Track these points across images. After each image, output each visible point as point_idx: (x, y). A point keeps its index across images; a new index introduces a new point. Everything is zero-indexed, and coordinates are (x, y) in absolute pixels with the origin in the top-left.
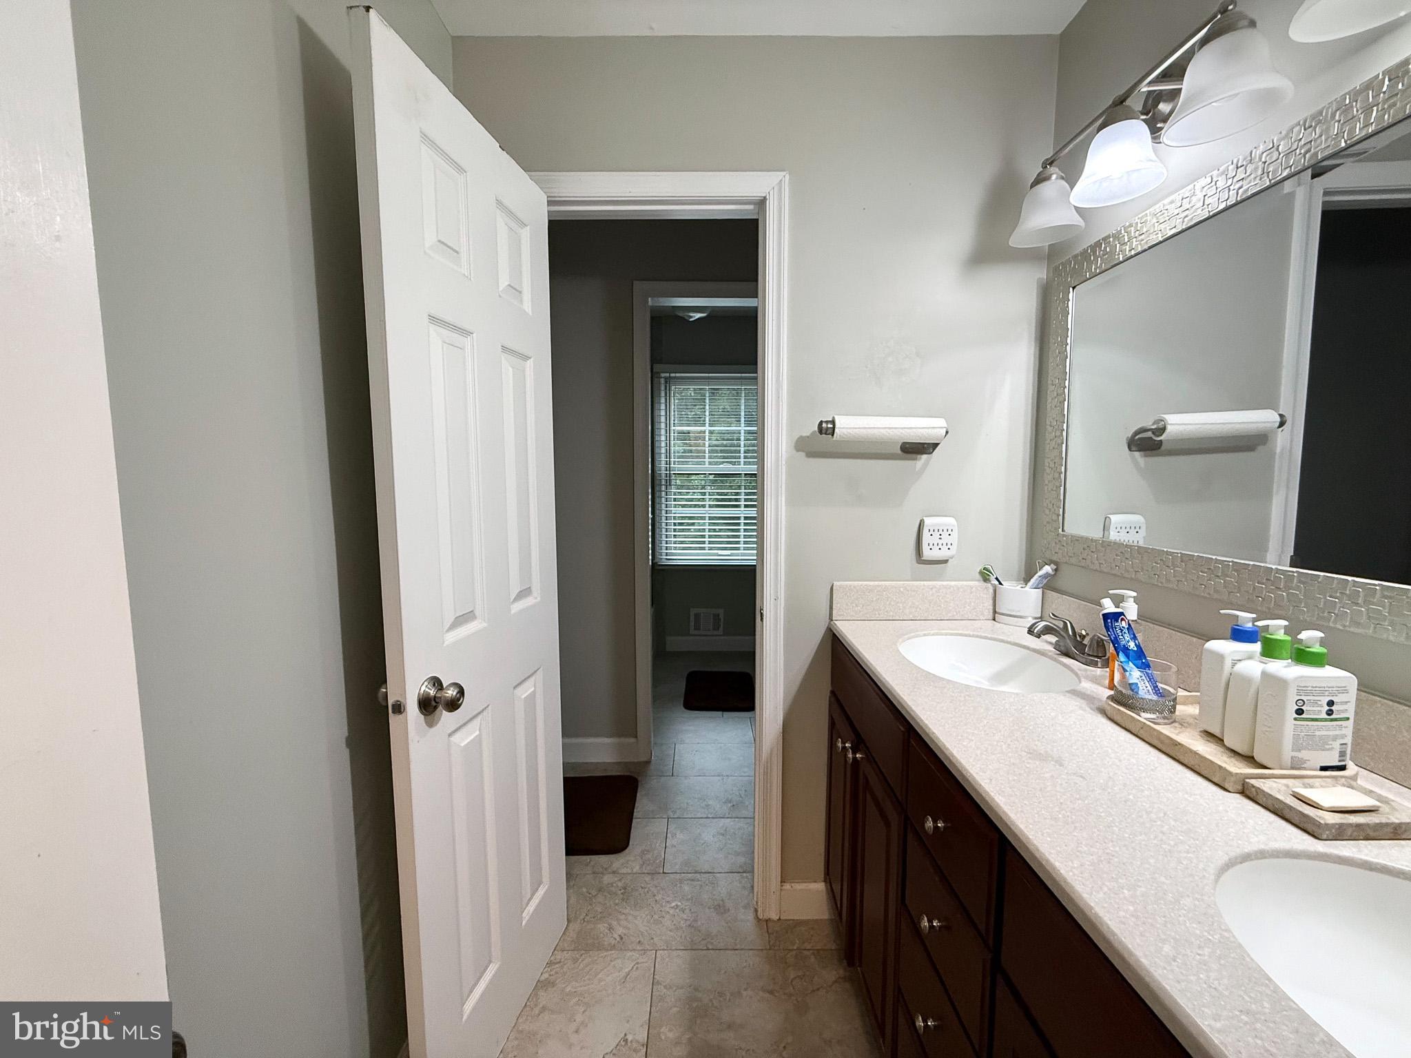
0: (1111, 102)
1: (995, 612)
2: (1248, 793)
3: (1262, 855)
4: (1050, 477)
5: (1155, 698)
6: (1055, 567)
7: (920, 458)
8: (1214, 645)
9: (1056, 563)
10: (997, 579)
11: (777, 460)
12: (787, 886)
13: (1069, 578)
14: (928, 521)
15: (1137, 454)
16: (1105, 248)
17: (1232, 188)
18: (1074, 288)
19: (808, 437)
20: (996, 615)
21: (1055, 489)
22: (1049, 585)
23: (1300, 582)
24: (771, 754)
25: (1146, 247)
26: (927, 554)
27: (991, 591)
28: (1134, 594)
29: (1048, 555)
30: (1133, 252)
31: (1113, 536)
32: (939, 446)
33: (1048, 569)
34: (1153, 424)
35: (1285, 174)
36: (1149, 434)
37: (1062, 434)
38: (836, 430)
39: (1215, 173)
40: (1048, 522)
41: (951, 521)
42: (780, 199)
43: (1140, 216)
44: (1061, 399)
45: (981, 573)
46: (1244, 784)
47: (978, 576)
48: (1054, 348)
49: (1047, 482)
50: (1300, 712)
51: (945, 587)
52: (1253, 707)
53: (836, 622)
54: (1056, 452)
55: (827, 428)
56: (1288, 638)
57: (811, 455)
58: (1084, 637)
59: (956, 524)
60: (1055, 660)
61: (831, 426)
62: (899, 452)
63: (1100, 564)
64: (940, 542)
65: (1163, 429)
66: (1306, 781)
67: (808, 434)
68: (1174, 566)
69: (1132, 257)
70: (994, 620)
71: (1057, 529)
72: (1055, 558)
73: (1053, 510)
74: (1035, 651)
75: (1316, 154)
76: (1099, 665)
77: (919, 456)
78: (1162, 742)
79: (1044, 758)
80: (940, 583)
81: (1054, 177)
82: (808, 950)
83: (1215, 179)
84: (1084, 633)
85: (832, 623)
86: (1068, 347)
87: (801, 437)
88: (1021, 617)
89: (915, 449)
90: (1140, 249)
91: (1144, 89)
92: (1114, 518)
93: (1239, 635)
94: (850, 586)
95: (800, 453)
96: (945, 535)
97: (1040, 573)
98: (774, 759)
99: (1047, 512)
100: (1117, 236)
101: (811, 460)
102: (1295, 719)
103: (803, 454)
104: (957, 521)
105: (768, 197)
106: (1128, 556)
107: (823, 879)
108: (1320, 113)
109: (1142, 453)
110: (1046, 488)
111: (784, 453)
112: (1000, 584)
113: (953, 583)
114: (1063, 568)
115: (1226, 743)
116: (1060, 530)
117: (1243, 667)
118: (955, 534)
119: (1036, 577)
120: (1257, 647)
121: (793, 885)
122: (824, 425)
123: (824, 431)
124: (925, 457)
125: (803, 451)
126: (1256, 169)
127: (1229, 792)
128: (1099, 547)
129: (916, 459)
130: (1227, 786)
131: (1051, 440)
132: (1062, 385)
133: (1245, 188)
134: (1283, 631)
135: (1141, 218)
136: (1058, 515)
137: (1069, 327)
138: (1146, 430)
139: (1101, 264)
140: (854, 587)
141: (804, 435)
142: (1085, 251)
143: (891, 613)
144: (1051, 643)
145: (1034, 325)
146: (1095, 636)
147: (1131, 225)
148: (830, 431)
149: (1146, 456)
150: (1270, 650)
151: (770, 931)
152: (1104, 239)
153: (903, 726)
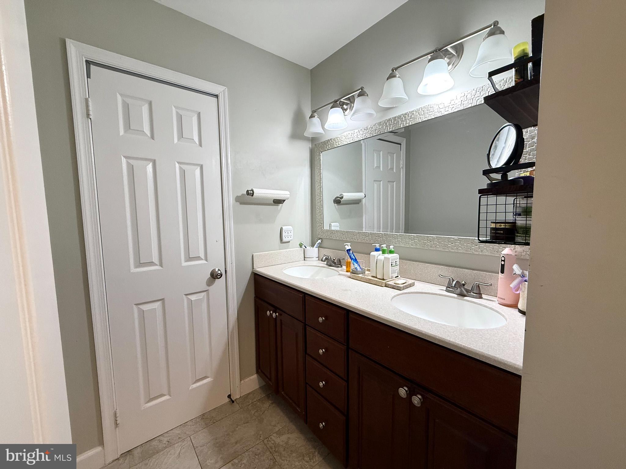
0: (333, 101)
1: (305, 257)
2: (386, 286)
3: (395, 296)
4: (318, 212)
5: (361, 270)
6: (321, 240)
7: (279, 205)
8: (372, 253)
9: (321, 239)
10: (305, 246)
11: (229, 205)
12: (242, 382)
13: (325, 244)
14: (284, 228)
15: (336, 204)
16: (331, 142)
17: (363, 134)
18: (322, 152)
19: (240, 196)
20: (305, 258)
21: (320, 215)
22: (320, 247)
23: (385, 235)
24: (233, 329)
25: (343, 145)
26: (285, 240)
27: (303, 250)
28: (350, 244)
29: (319, 236)
30: (339, 146)
31: (333, 228)
32: (286, 201)
33: (319, 241)
34: (340, 196)
35: (375, 135)
36: (339, 199)
37: (321, 198)
38: (254, 194)
39: (359, 129)
40: (319, 226)
41: (290, 227)
42: (224, 97)
43: (341, 135)
44: (320, 187)
45: (300, 245)
46: (386, 284)
47: (299, 246)
48: (317, 171)
49: (317, 213)
50: (392, 265)
51: (290, 251)
52: (383, 266)
53: (256, 269)
54: (320, 204)
55: (251, 193)
56: (386, 249)
57: (241, 203)
58: (335, 260)
59: (292, 228)
60: (328, 268)
61: (252, 192)
62: (273, 203)
63: (336, 237)
64: (288, 235)
65: (342, 197)
66: (395, 280)
67: (240, 195)
68: (356, 235)
69: (339, 147)
70: (304, 260)
71: (321, 228)
72: (321, 237)
73: (320, 222)
74: (321, 267)
75: (381, 132)
76: (340, 267)
77: (279, 204)
78: (366, 280)
79: (346, 290)
80: (288, 250)
81: (316, 117)
82: (256, 401)
83: (359, 131)
84: (334, 258)
85: (254, 269)
86: (321, 170)
87: (237, 196)
88: (313, 258)
89: (278, 202)
90: (341, 145)
91: (342, 100)
92: (332, 224)
93: (377, 250)
94: (259, 254)
95: (237, 202)
96: (289, 232)
97: (318, 242)
98: (235, 331)
99: (318, 223)
100: (334, 140)
101: (242, 205)
102: (391, 267)
103: (239, 203)
104: (293, 227)
105: (219, 95)
106: (344, 234)
107: (255, 372)
108: (381, 122)
109: (337, 204)
110: (317, 215)
111: (232, 204)
112: (306, 247)
113: (292, 249)
114: (324, 240)
115: (378, 277)
116: (323, 228)
117: (379, 257)
118: (292, 232)
119: (316, 244)
120: (381, 252)
121: (244, 380)
122: (249, 192)
123: (249, 194)
124: (281, 204)
125: (238, 202)
126: (369, 131)
127: (383, 287)
128: (335, 232)
129: (278, 205)
130: (382, 286)
131: (318, 200)
132: (320, 182)
133: (366, 135)
134: (385, 247)
135: (341, 136)
136: (322, 224)
137: (321, 164)
138: (338, 197)
139: (330, 147)
140: (261, 255)
141: (239, 195)
142: (325, 141)
143: (274, 263)
144: (325, 264)
145: (309, 160)
146: (338, 259)
147: (338, 137)
148: (251, 194)
149: (338, 205)
150: (384, 252)
151: (238, 403)
152: (331, 139)
153: (302, 295)
